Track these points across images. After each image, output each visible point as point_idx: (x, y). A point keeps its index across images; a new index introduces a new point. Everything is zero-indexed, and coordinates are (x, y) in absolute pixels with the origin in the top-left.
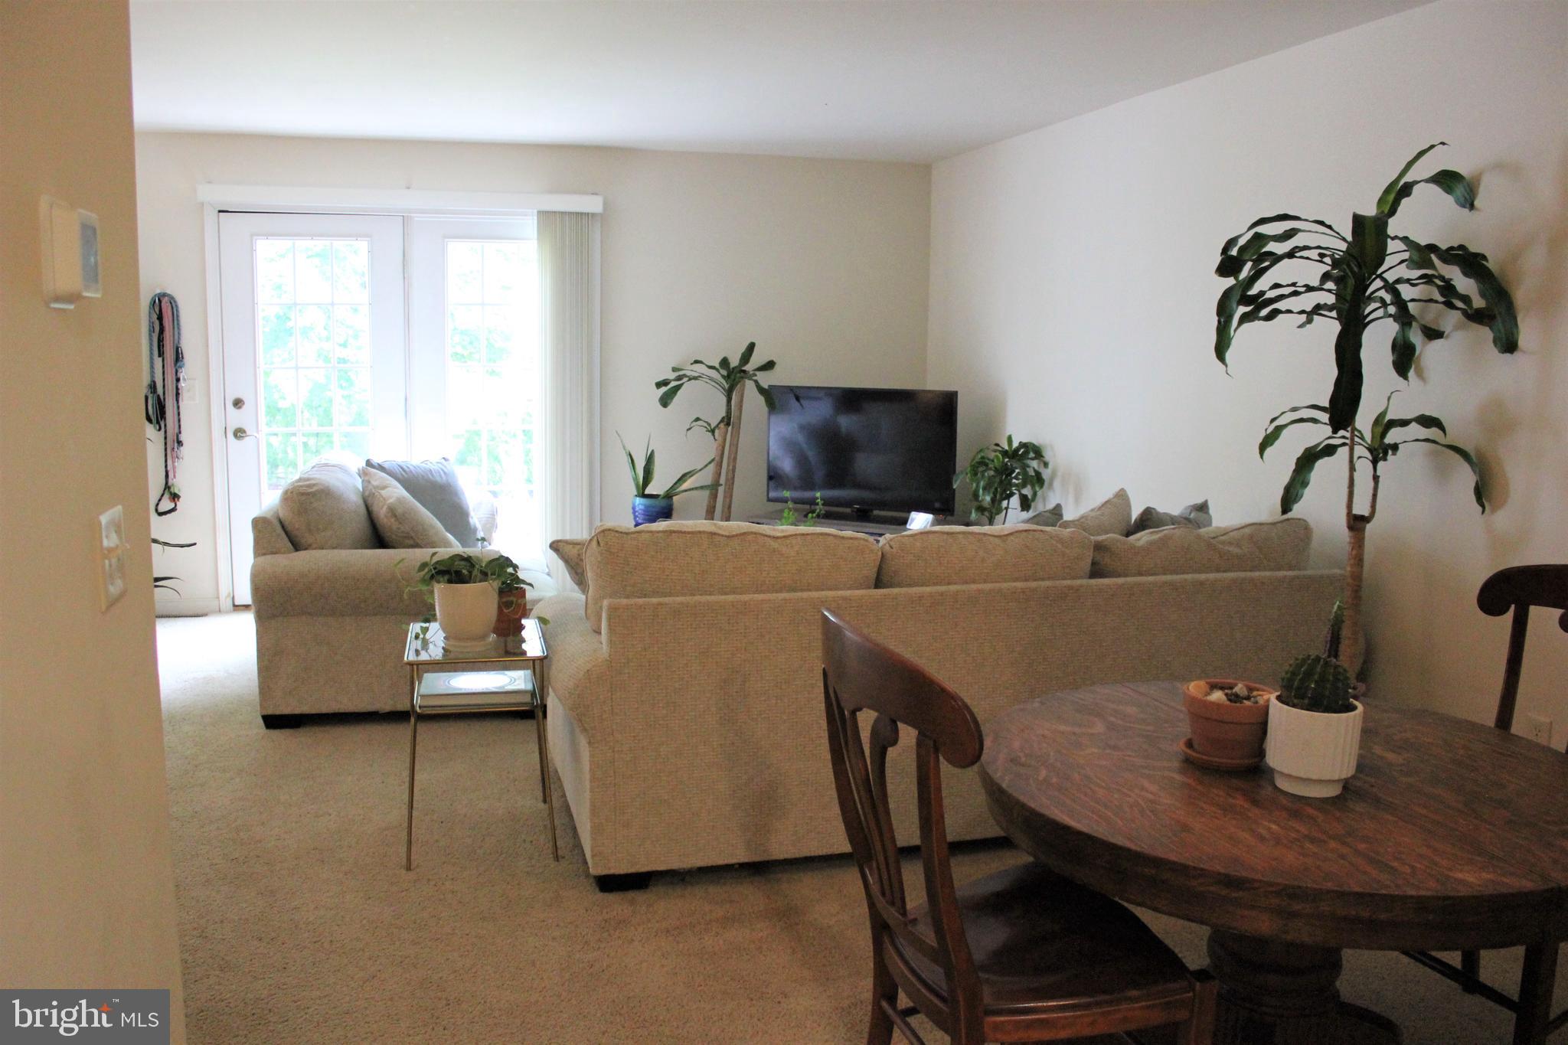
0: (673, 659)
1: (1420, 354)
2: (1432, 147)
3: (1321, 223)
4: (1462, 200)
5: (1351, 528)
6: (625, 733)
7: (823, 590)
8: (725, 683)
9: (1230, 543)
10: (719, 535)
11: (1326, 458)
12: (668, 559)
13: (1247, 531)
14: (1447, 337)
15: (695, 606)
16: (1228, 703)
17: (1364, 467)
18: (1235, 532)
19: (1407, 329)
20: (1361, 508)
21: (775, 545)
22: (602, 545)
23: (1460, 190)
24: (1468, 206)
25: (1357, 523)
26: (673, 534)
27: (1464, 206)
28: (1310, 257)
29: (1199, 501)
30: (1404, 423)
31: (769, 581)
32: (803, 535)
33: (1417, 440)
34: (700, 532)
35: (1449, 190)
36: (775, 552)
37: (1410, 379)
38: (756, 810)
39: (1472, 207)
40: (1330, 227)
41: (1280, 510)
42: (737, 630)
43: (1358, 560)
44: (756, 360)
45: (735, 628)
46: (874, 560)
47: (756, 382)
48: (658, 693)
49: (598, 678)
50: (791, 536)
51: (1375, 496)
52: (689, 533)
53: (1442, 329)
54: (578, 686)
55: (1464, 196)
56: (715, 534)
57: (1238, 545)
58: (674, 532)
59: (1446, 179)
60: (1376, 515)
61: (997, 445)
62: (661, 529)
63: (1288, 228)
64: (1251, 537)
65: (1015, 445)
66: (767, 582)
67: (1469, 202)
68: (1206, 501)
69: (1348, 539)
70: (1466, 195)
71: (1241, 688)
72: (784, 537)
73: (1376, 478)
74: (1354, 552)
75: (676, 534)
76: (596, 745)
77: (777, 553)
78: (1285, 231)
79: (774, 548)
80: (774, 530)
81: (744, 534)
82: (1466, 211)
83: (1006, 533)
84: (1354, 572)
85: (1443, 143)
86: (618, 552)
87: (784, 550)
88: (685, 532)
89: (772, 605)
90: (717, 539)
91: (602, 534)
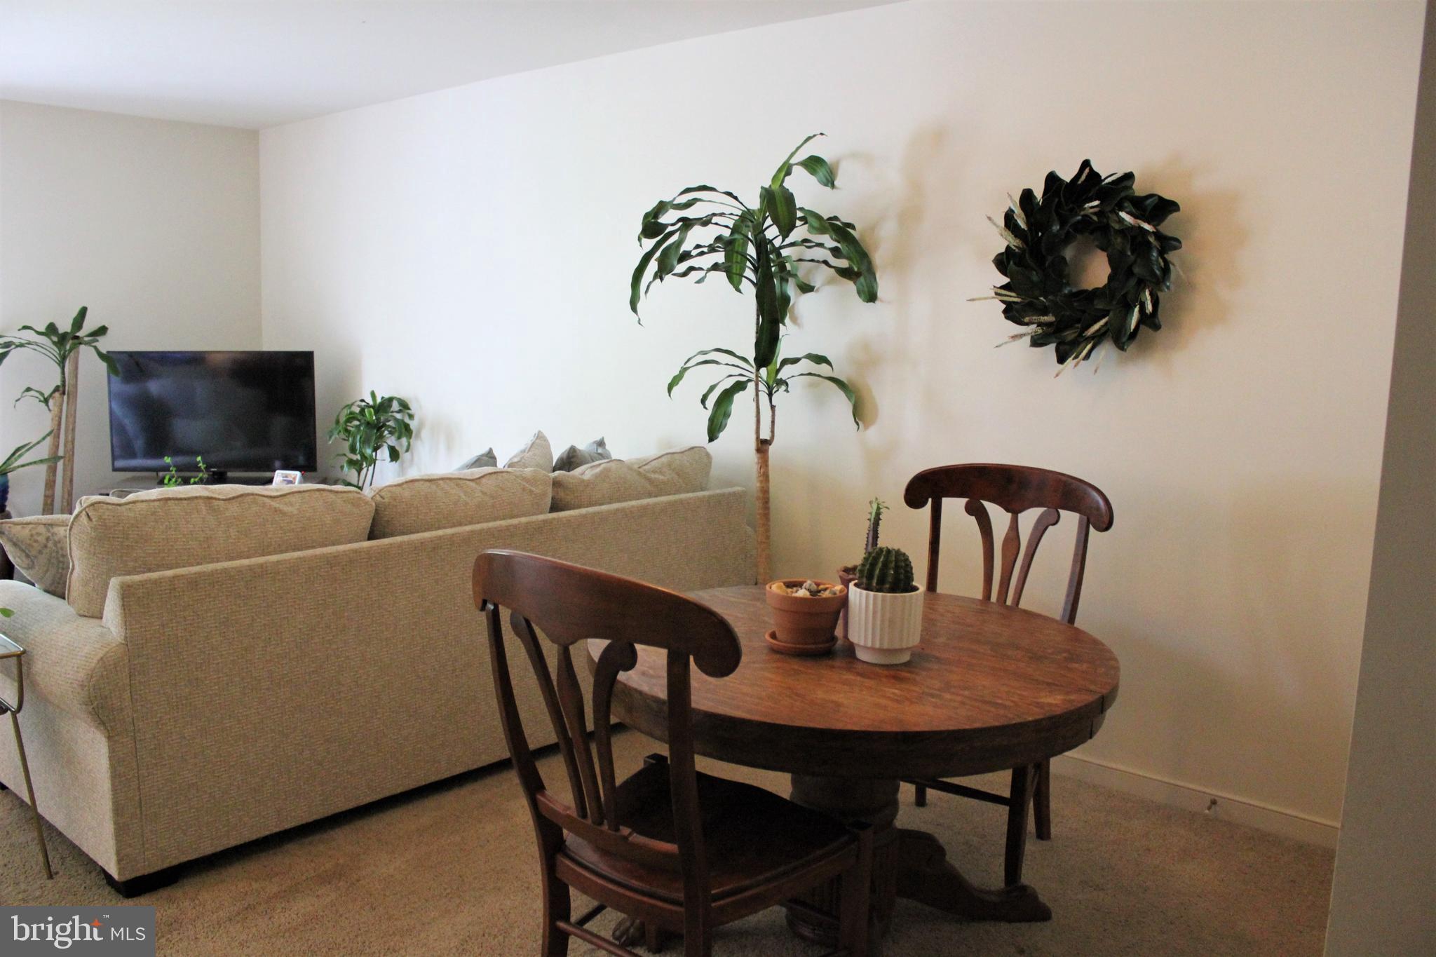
0: (193, 633)
1: (793, 305)
2: (815, 136)
3: (730, 194)
4: (824, 180)
5: (758, 450)
6: (147, 719)
7: (326, 546)
8: (246, 650)
9: (654, 472)
10: (215, 499)
11: (741, 392)
12: (170, 528)
13: (664, 459)
14: (817, 290)
15: (213, 575)
16: (811, 597)
17: (764, 397)
18: (656, 461)
19: (784, 284)
20: (765, 435)
21: (275, 504)
22: (94, 520)
23: (822, 172)
24: (830, 185)
25: (763, 446)
26: (169, 502)
27: (826, 185)
28: (719, 223)
29: (598, 438)
30: (795, 361)
31: (275, 541)
32: (299, 492)
33: (802, 375)
34: (196, 498)
35: (813, 171)
36: (276, 511)
37: (786, 324)
38: (284, 776)
39: (833, 186)
40: (736, 198)
41: (708, 438)
42: (256, 594)
43: (765, 477)
44: (89, 325)
45: (253, 593)
46: (369, 512)
47: (96, 348)
48: (180, 671)
49: (115, 664)
50: (289, 494)
51: (773, 422)
52: (185, 499)
53: (812, 284)
54: (92, 677)
55: (825, 176)
56: (211, 498)
57: (661, 473)
58: (169, 499)
59: (813, 164)
60: (775, 437)
61: (363, 401)
62: (154, 497)
63: (690, 198)
64: (669, 465)
65: (379, 400)
66: (273, 543)
67: (830, 182)
68: (603, 438)
69: (756, 460)
70: (827, 175)
71: (810, 585)
72: (281, 496)
73: (773, 407)
74: (762, 471)
75: (173, 501)
76: (116, 738)
77: (278, 512)
78: (689, 200)
79: (275, 508)
80: (266, 490)
81: (242, 496)
82: (828, 189)
83: (477, 476)
84: (763, 487)
85: (822, 134)
86: (114, 526)
87: (285, 509)
88: (181, 499)
89: (288, 566)
90: (216, 503)
91: (91, 508)
